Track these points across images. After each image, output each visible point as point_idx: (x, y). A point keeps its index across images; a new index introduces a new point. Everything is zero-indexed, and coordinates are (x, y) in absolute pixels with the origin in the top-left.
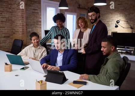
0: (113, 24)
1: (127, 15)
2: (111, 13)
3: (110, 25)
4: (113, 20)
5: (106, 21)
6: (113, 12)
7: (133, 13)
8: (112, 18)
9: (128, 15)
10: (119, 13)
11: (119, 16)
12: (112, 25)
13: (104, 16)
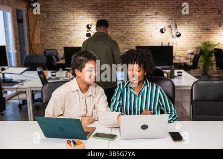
0: (76, 30)
1: (99, 16)
2: (71, 11)
3: (72, 32)
4: (76, 24)
5: (64, 24)
6: (75, 10)
7: (108, 13)
8: (74, 20)
9: (101, 16)
10: (85, 11)
11: (86, 16)
12: (76, 32)
13: (58, 16)
